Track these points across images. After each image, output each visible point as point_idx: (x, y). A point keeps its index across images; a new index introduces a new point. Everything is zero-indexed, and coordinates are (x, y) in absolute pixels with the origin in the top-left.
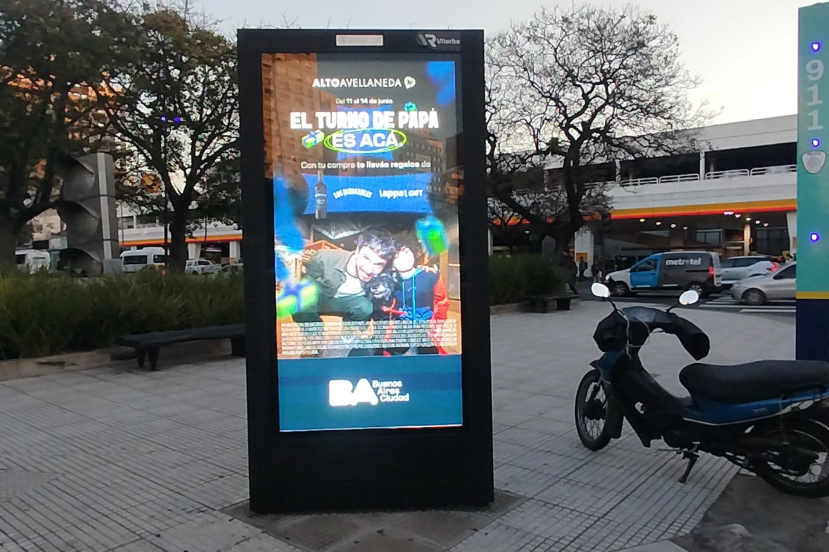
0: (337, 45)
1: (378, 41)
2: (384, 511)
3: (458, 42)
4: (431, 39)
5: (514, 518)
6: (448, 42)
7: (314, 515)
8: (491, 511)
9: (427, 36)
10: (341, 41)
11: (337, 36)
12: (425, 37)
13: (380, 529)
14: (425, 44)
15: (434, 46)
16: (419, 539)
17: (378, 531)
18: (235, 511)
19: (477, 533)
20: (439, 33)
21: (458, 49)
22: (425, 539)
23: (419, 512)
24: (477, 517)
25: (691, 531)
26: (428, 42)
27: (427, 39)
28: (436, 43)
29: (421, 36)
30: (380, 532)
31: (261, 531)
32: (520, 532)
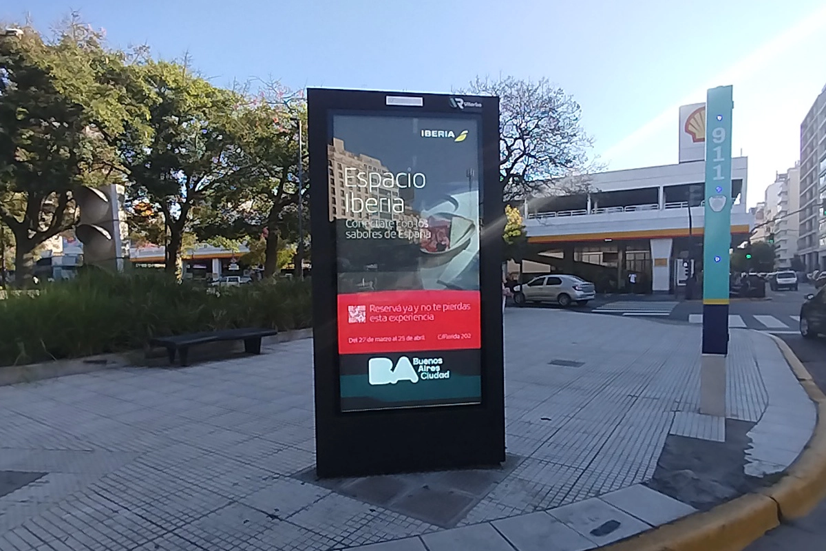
0: (387, 104)
1: (419, 102)
2: (422, 472)
3: (480, 105)
4: (460, 102)
5: (521, 473)
6: (472, 105)
7: (368, 477)
8: (502, 469)
9: (457, 100)
10: (390, 101)
11: (388, 97)
12: (455, 100)
13: (424, 485)
14: (456, 106)
15: (462, 107)
16: (458, 492)
17: (424, 487)
18: (304, 476)
19: (499, 485)
20: (466, 98)
21: (480, 111)
22: (462, 491)
23: (449, 471)
24: (494, 473)
25: (653, 478)
26: (458, 106)
27: (456, 102)
28: (463, 105)
29: (452, 99)
30: (426, 487)
31: (330, 491)
32: (531, 483)
